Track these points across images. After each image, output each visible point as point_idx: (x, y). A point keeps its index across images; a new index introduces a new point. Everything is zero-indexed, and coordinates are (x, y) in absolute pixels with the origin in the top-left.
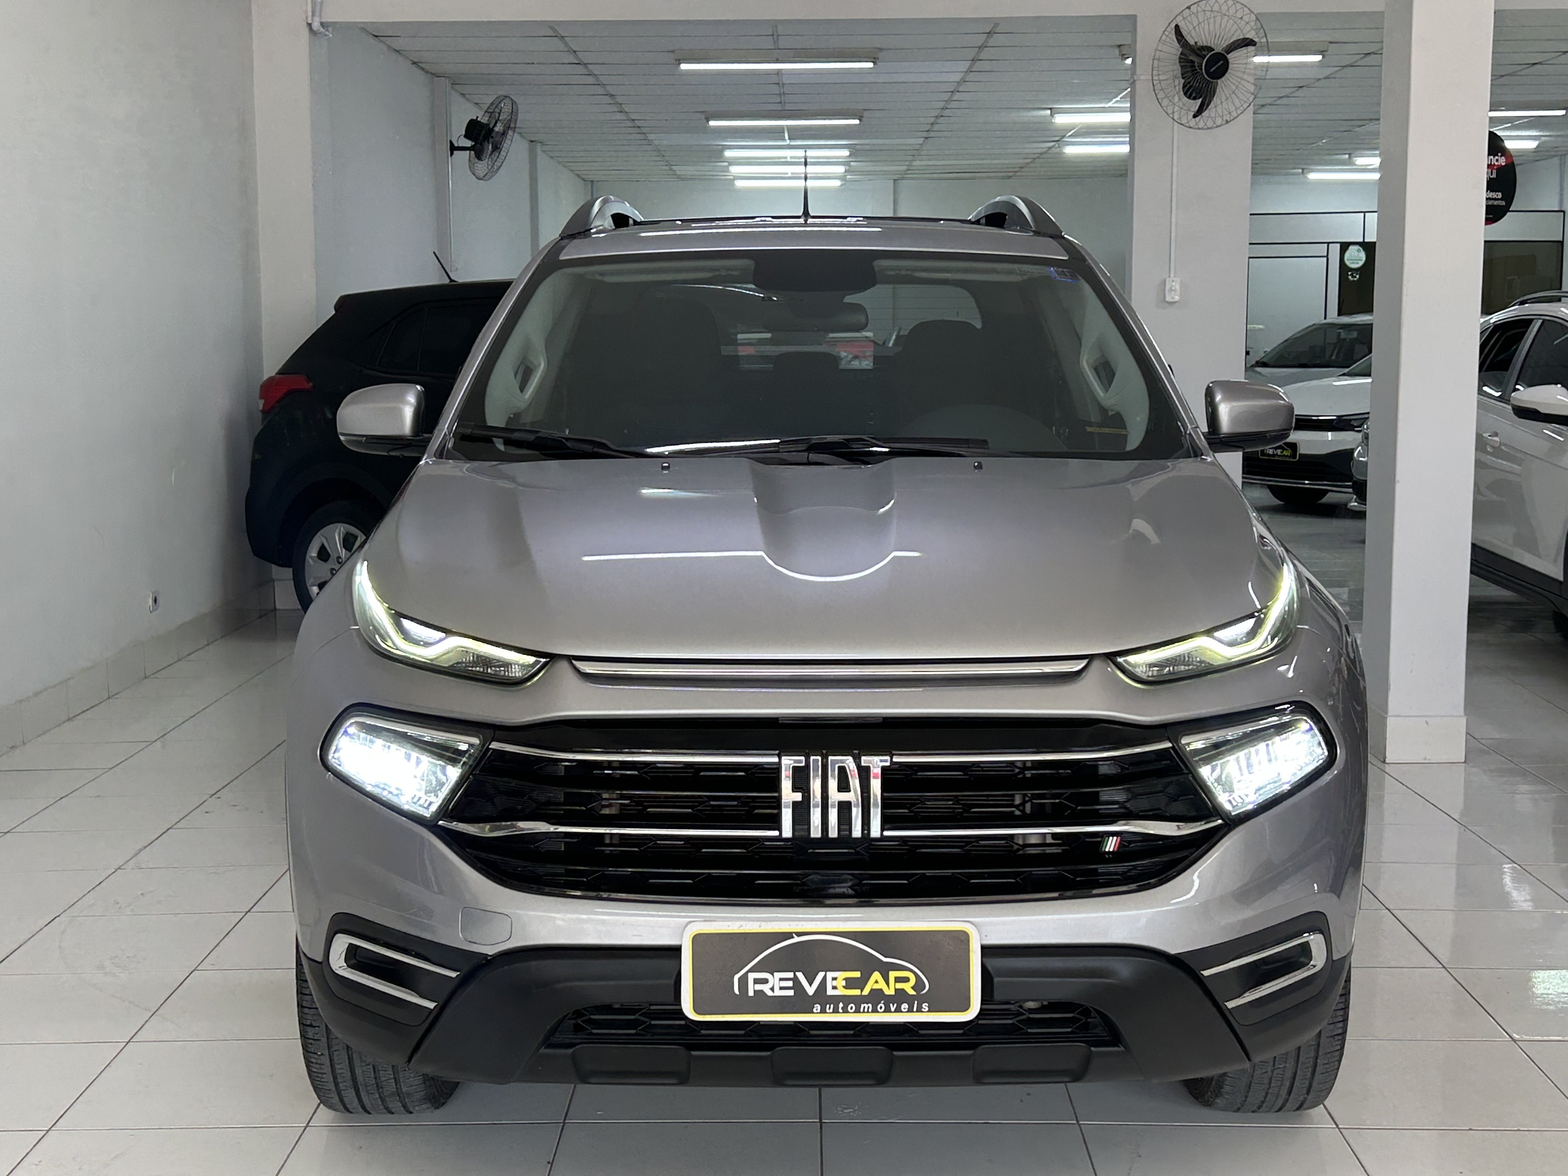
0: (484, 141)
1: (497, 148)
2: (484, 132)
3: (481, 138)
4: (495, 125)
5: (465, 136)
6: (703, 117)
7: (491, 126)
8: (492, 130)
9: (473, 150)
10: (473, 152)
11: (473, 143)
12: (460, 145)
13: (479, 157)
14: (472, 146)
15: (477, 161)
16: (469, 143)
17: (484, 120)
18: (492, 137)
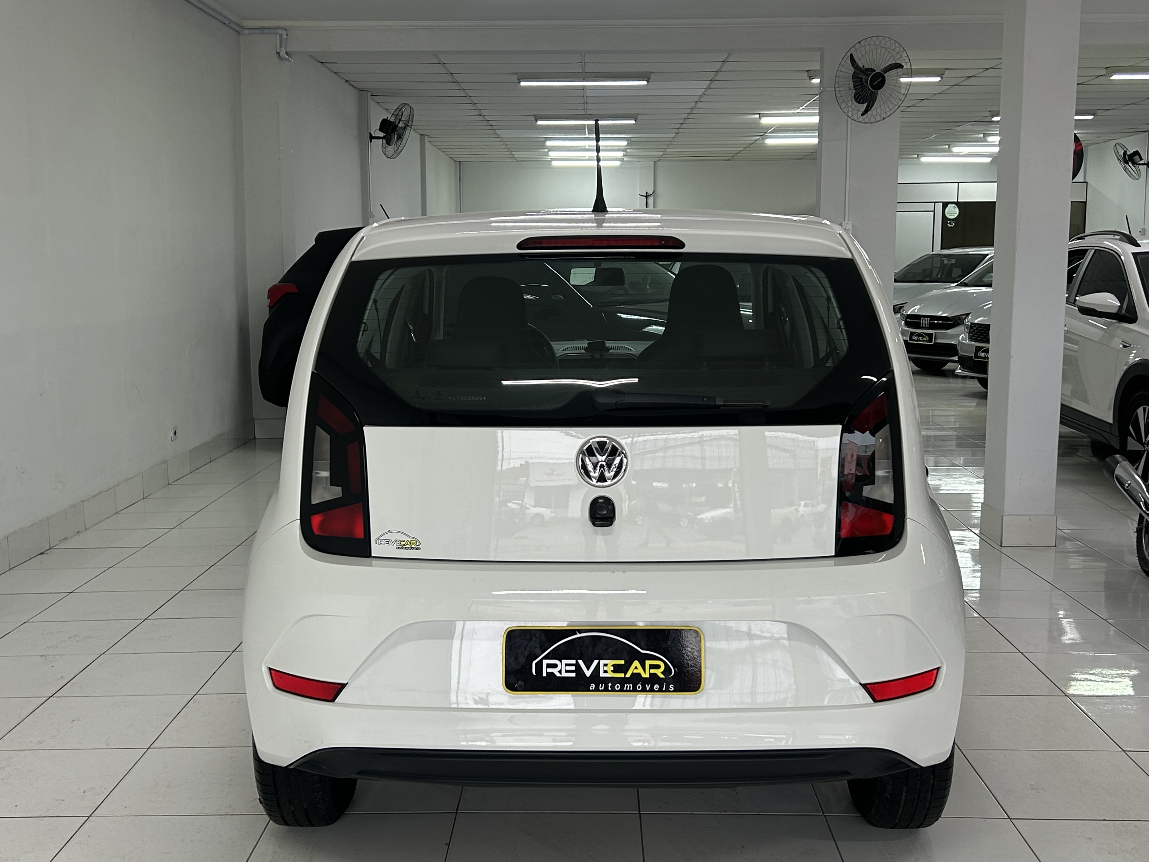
0: (392, 133)
1: (400, 137)
2: (391, 127)
3: (390, 131)
4: (399, 123)
5: (380, 130)
6: (533, 118)
7: (397, 123)
8: (397, 126)
9: (385, 139)
10: (384, 140)
11: (385, 134)
12: (376, 136)
13: (388, 143)
14: (384, 136)
15: (387, 146)
16: (382, 135)
17: (392, 119)
18: (397, 131)
